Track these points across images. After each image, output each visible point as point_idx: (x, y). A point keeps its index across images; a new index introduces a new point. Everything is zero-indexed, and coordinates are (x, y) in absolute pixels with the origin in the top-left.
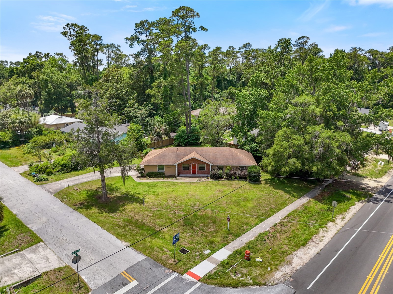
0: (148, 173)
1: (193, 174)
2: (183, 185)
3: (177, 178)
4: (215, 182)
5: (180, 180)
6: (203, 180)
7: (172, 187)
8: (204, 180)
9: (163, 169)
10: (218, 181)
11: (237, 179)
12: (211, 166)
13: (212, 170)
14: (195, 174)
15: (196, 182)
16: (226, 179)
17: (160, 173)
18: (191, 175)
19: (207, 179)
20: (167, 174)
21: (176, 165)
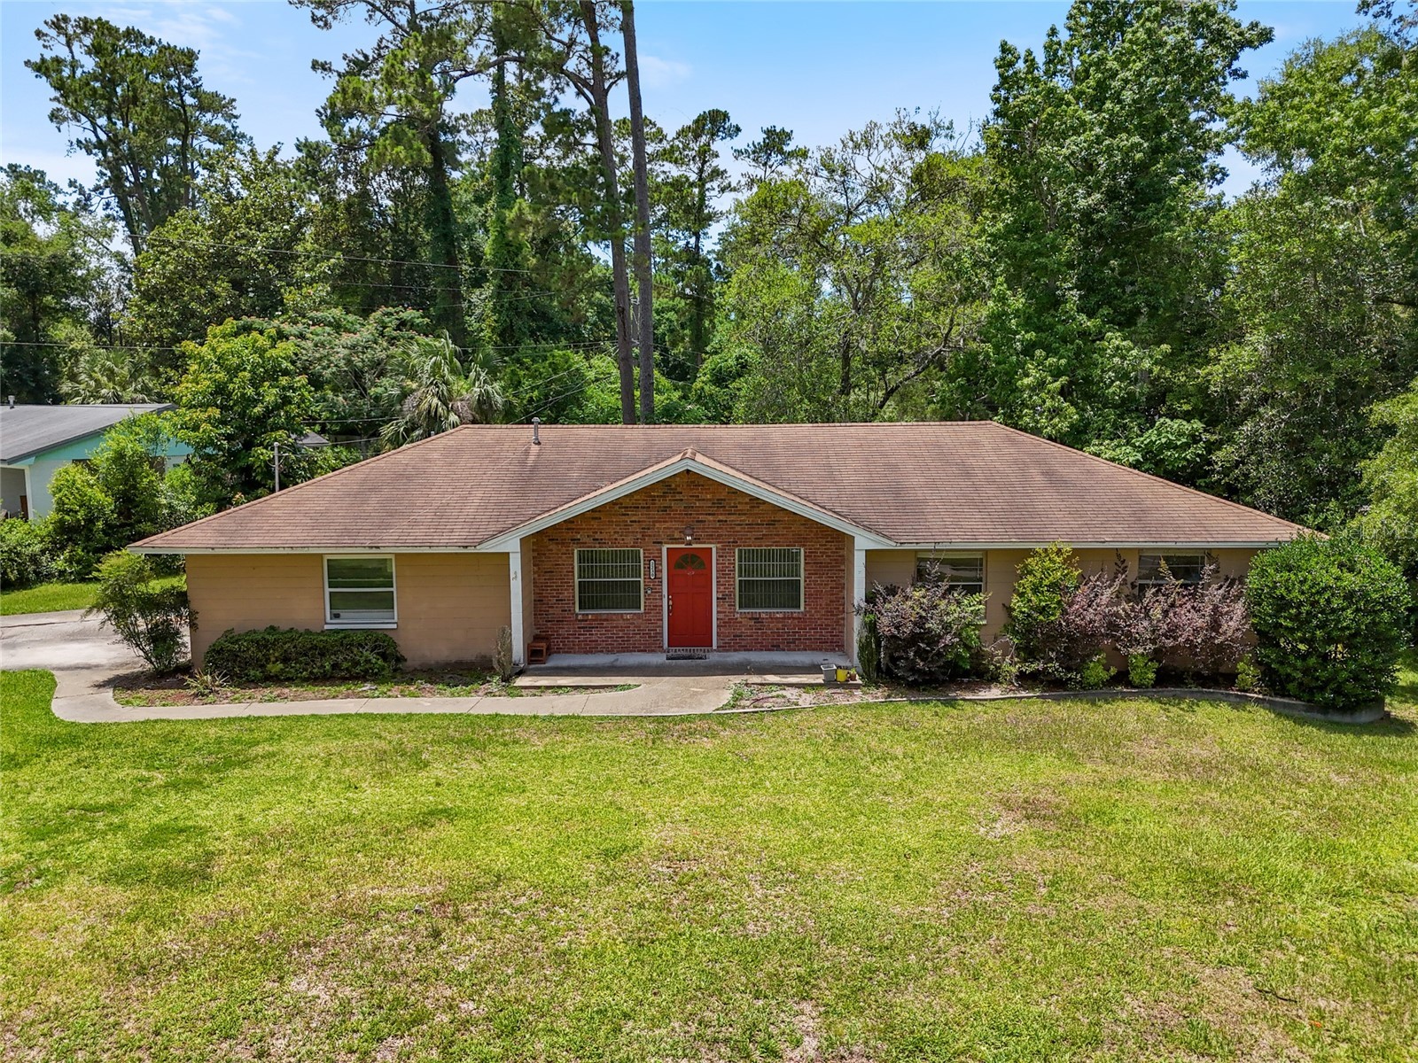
0: (230, 636)
1: (681, 651)
2: (573, 745)
3: (522, 681)
4: (925, 715)
5: (549, 697)
6: (790, 693)
7: (438, 771)
8: (807, 699)
9: (385, 602)
10: (951, 703)
11: (1141, 690)
12: (859, 561)
13: (870, 599)
14: (699, 651)
15: (721, 719)
16: (1026, 680)
17: (346, 640)
18: (658, 659)
19: (831, 683)
20: (419, 644)
21: (511, 545)
